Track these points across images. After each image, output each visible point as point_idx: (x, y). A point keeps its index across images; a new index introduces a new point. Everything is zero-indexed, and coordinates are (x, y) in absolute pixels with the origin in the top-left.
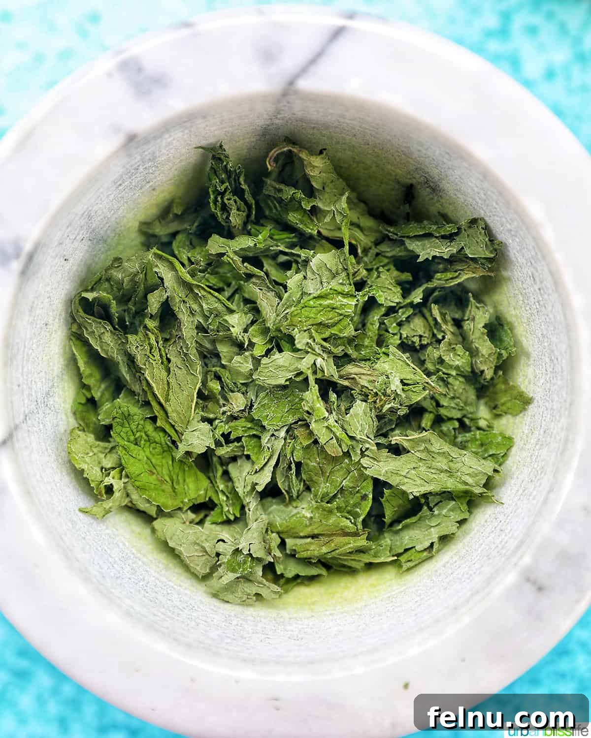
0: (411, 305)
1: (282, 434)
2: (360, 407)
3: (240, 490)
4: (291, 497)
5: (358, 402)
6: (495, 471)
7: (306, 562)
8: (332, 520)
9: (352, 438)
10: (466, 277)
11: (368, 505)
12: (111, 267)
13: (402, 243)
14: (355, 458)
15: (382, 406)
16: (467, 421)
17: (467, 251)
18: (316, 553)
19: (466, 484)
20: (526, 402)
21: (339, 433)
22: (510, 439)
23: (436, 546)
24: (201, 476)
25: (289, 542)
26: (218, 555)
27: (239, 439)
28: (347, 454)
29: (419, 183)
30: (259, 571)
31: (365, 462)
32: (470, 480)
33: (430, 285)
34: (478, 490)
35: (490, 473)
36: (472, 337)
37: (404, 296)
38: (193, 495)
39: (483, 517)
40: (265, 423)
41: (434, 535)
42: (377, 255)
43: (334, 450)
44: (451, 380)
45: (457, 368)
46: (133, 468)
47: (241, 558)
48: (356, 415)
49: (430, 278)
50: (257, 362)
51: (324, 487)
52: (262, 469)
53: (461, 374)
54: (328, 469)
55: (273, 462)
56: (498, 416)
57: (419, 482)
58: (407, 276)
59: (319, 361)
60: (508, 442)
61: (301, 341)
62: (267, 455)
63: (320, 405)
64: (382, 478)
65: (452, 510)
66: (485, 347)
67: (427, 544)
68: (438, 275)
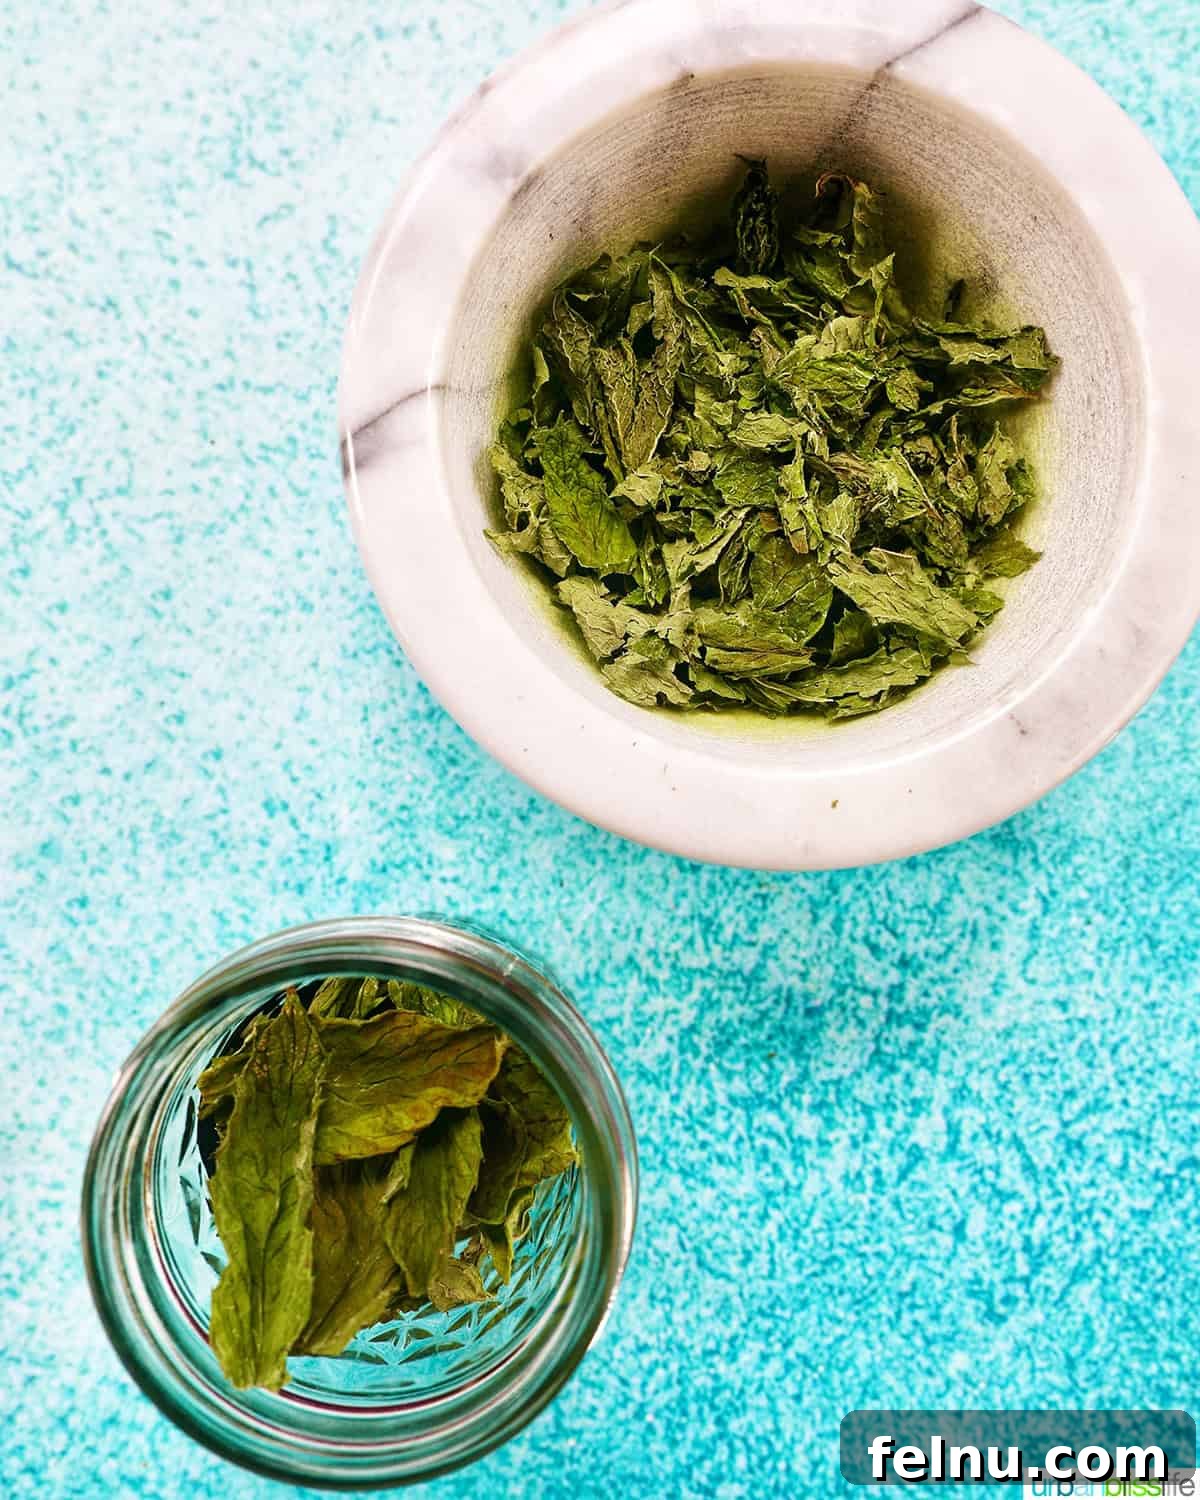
0: (926, 418)
1: (742, 514)
2: (844, 500)
3: (672, 573)
4: (727, 598)
5: (844, 495)
6: (979, 624)
7: (724, 677)
8: (771, 635)
9: (826, 535)
10: (999, 397)
11: (817, 627)
12: (596, 267)
13: (936, 343)
14: (822, 561)
15: (872, 505)
16: (950, 576)
17: (1014, 361)
18: (742, 667)
19: (940, 631)
20: (1031, 558)
21: (813, 523)
22: (1001, 601)
23: (883, 698)
24: (630, 541)
25: (711, 652)
26: (627, 636)
27: (687, 510)
28: (813, 554)
29: (973, 279)
30: (671, 666)
31: (833, 568)
32: (946, 629)
33: (952, 402)
34: (952, 643)
35: (973, 625)
36: (986, 473)
37: (921, 406)
38: (616, 561)
39: (948, 677)
40: (726, 497)
41: (885, 684)
42: (900, 353)
43: (799, 544)
44: (948, 516)
45: (960, 503)
46: (556, 506)
47: (654, 642)
48: (839, 508)
49: (956, 393)
50: (739, 414)
51: (771, 593)
52: (707, 549)
53: (961, 515)
54: (783, 570)
55: (723, 543)
56: (989, 577)
57: (889, 608)
58: (928, 385)
59: (812, 435)
60: (997, 604)
61: (800, 400)
62: (718, 532)
63: (800, 481)
64: (847, 592)
65: (912, 662)
66: (999, 487)
67: (875, 692)
68: (967, 391)
